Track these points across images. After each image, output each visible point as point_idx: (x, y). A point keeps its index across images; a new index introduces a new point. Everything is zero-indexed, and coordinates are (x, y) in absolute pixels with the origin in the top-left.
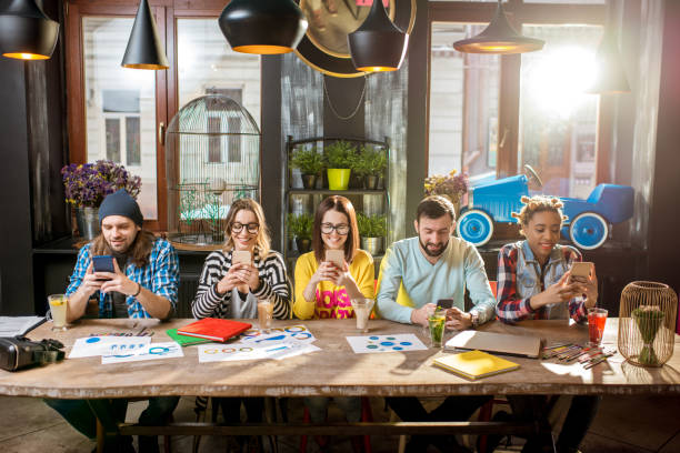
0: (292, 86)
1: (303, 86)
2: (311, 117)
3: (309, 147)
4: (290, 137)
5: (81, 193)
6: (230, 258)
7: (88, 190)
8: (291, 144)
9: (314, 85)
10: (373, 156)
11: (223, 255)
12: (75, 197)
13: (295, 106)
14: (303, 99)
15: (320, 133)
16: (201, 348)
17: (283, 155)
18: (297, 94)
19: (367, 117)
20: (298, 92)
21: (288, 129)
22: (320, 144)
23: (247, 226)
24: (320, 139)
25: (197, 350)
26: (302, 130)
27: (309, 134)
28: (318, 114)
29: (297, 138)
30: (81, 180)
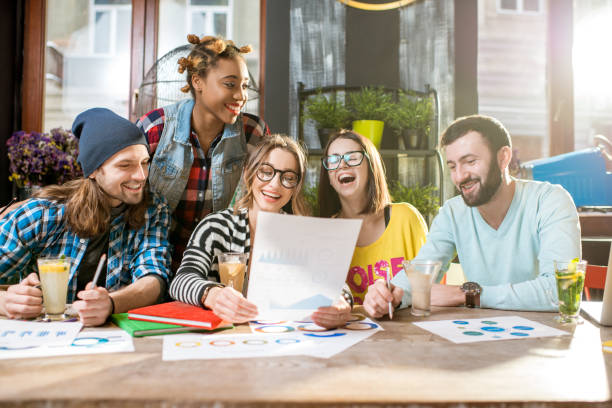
0: (305, 21)
1: (318, 20)
2: (329, 60)
3: (328, 97)
4: (301, 85)
5: (26, 162)
7: (35, 160)
8: (304, 94)
9: (333, 19)
10: (412, 107)
12: (20, 171)
13: (307, 45)
14: (318, 36)
15: (341, 80)
16: (169, 341)
17: (294, 107)
18: (311, 30)
19: (402, 61)
20: (312, 27)
21: (298, 75)
22: (341, 96)
23: (282, 173)
24: (340, 88)
26: (317, 77)
27: (326, 82)
28: (338, 56)
29: (309, 86)
30: (27, 147)
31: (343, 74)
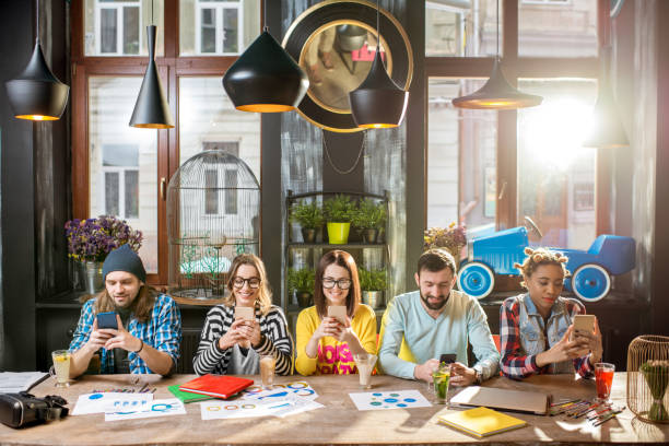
0: (292, 142)
1: (302, 141)
2: (310, 172)
3: (309, 201)
4: (290, 192)
5: (84, 248)
6: (231, 313)
7: (90, 245)
8: (291, 199)
9: (313, 140)
10: (373, 210)
11: (225, 311)
12: (78, 252)
13: (294, 161)
14: (302, 153)
15: (320, 187)
16: (204, 405)
17: (283, 209)
18: (296, 149)
19: (366, 171)
20: (298, 147)
21: (287, 184)
22: (320, 199)
23: (249, 280)
24: (319, 193)
25: (199, 406)
26: (301, 184)
27: (308, 188)
28: (317, 168)
29: (296, 192)
30: (84, 235)
31: (322, 182)
